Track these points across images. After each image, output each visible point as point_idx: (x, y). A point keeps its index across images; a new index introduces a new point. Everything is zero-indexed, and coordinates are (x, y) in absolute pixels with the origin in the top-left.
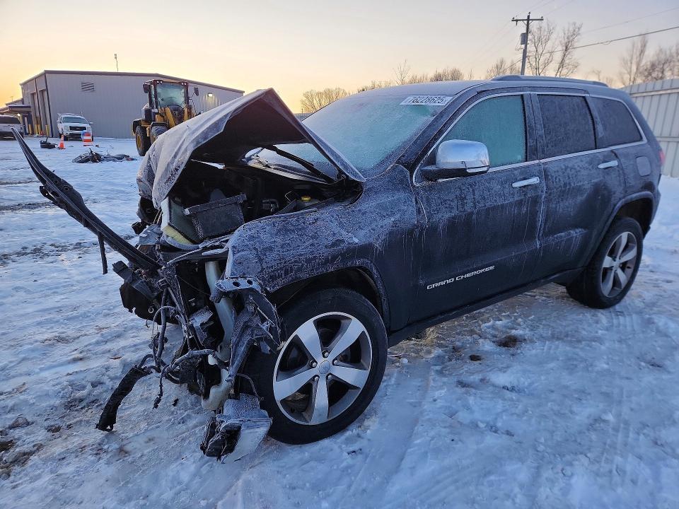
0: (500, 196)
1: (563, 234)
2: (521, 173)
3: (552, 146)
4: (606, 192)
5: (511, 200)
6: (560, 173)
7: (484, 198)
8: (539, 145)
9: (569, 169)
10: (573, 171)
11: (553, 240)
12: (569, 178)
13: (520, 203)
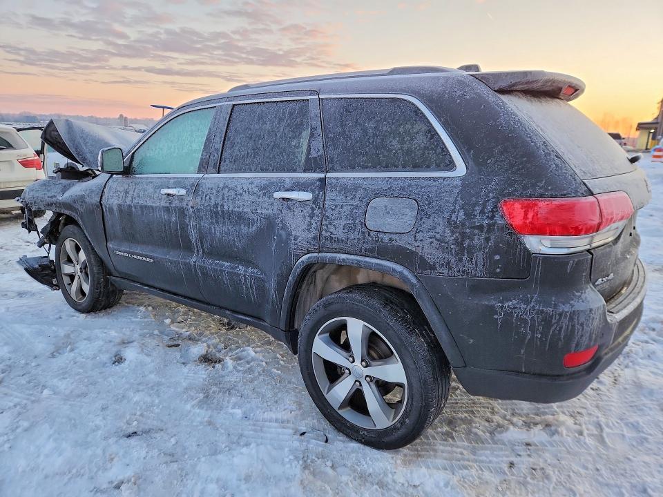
0: (150, 197)
1: (227, 264)
2: (174, 183)
3: (231, 162)
4: (283, 233)
5: (158, 204)
6: (214, 191)
7: (139, 196)
8: (212, 157)
9: (227, 189)
10: (232, 193)
11: (211, 264)
12: (223, 199)
13: (167, 209)
